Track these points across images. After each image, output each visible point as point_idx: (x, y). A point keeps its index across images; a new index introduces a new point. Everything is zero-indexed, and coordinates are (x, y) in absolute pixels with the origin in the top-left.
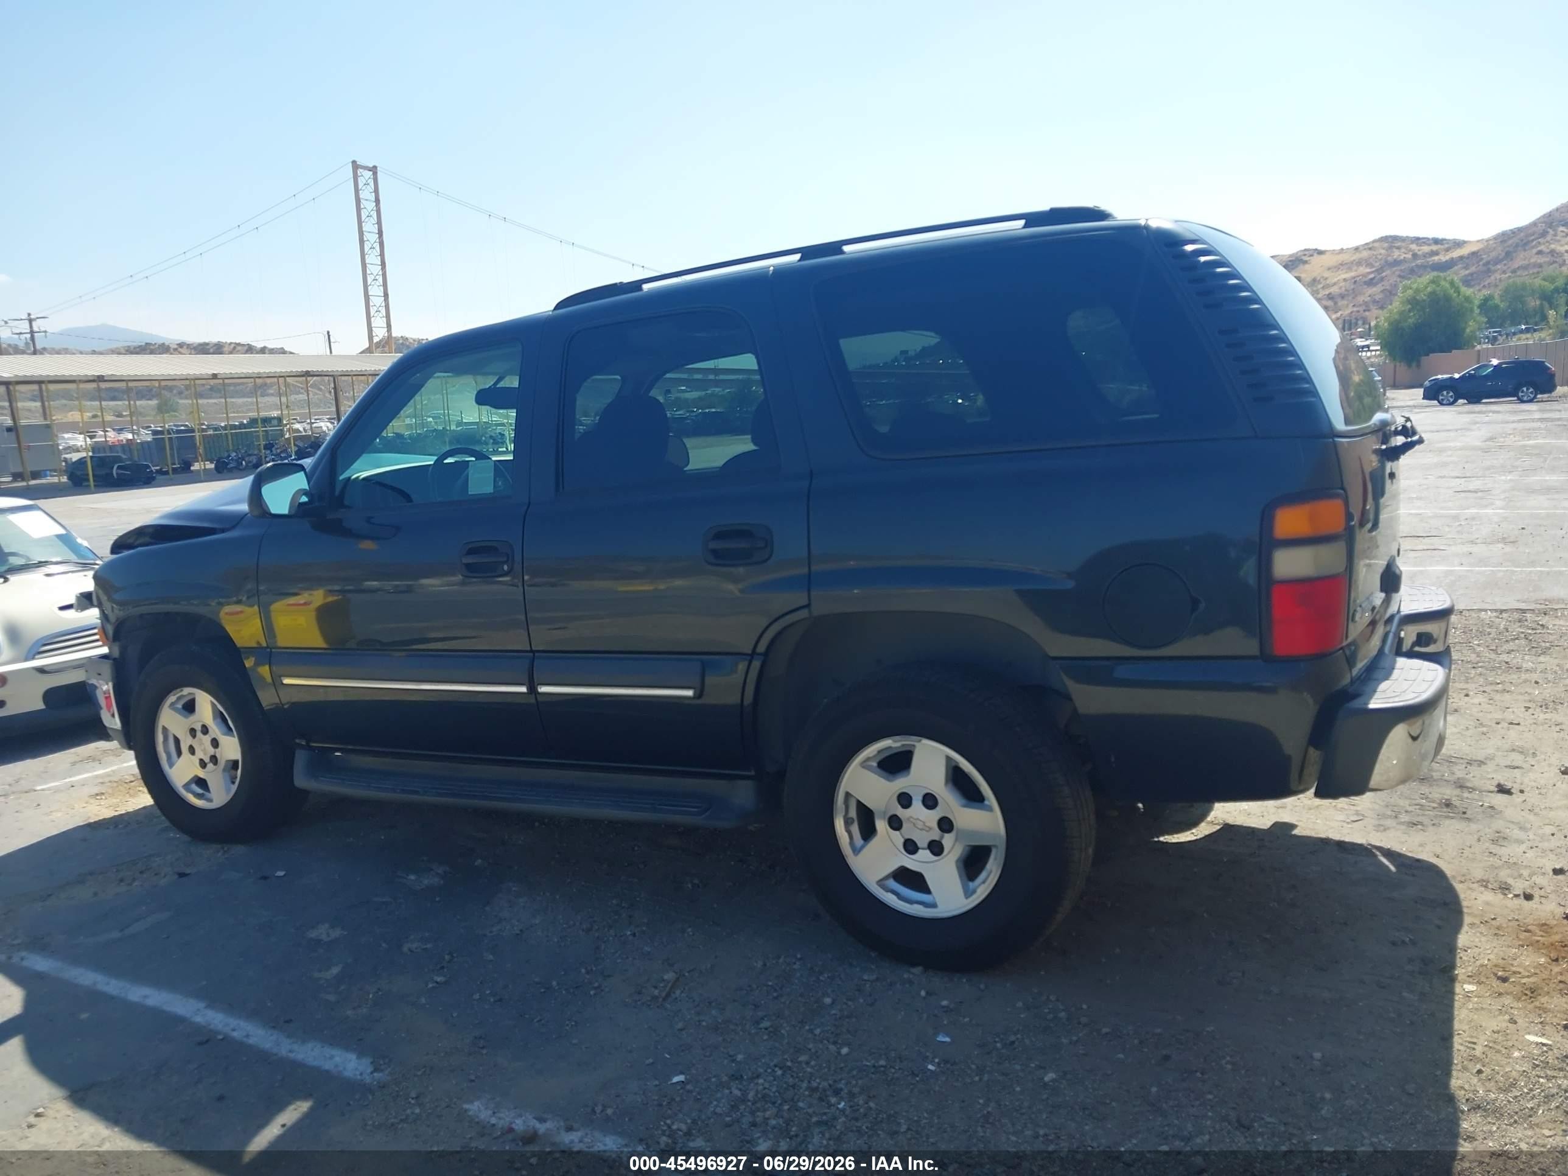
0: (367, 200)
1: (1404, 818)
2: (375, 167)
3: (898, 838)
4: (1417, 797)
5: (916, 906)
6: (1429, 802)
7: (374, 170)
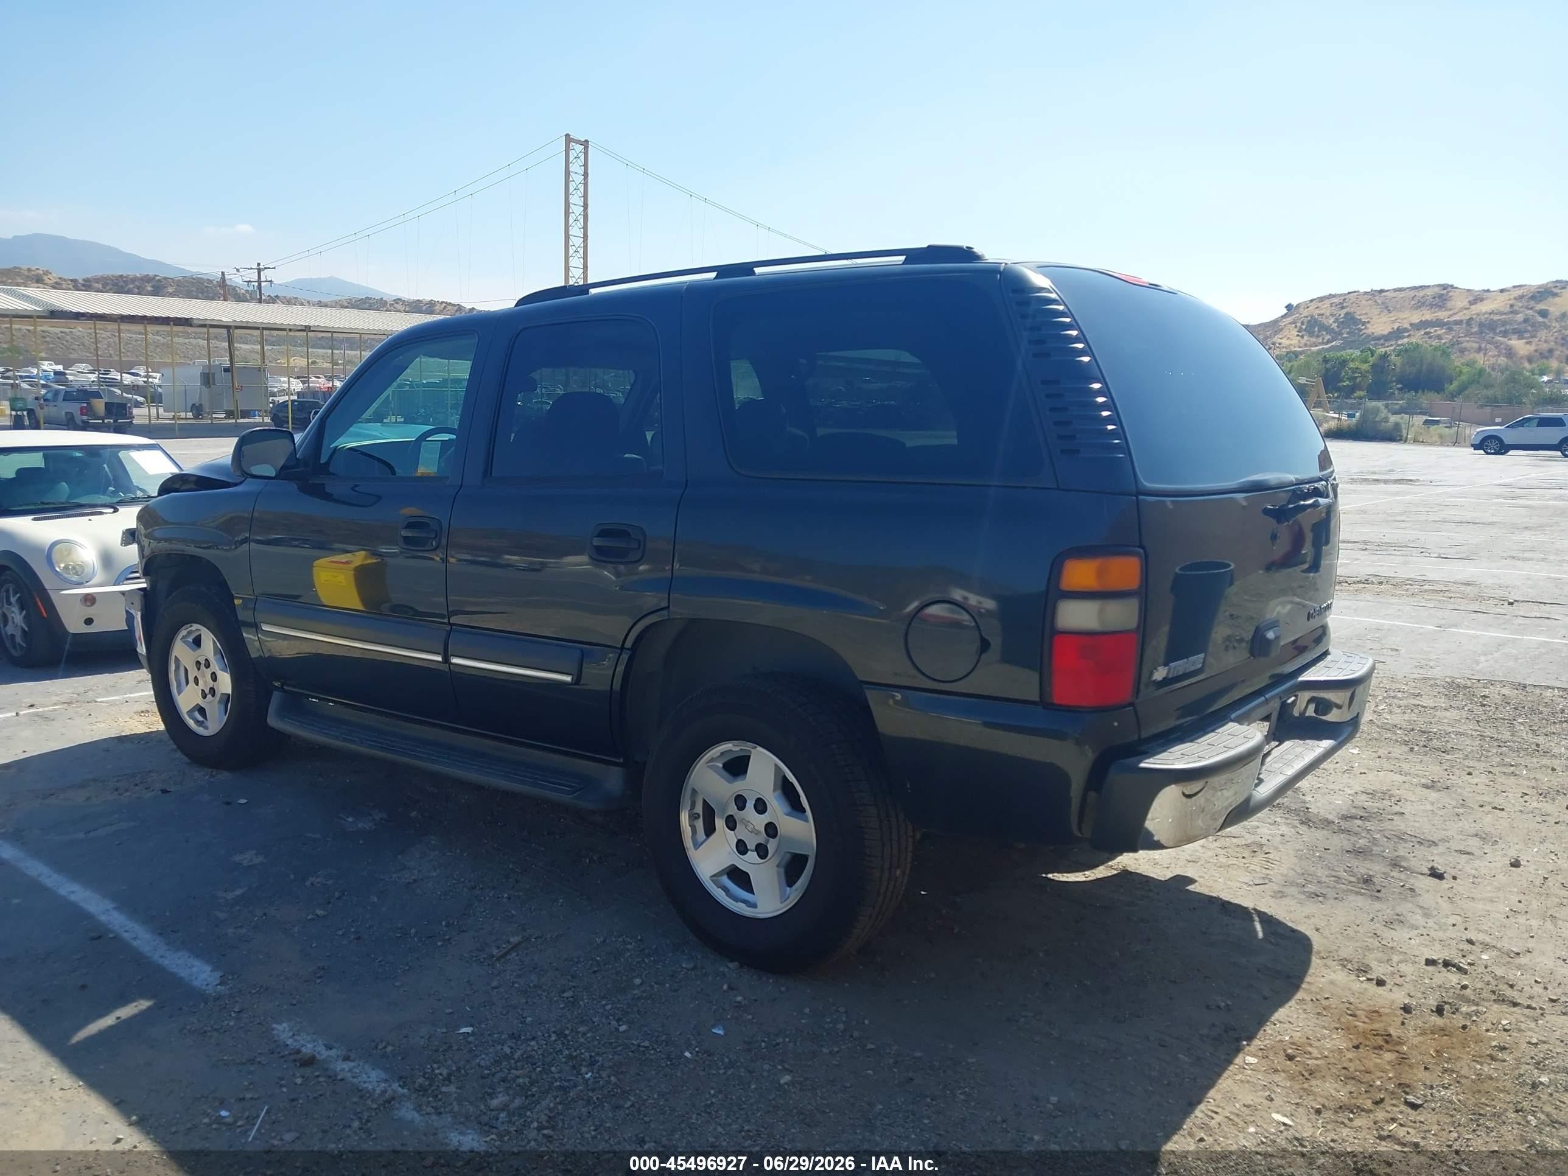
0: (576, 173)
1: (1311, 888)
2: (587, 141)
3: (732, 837)
4: (1342, 870)
5: (741, 904)
6: (1350, 876)
7: (585, 144)
